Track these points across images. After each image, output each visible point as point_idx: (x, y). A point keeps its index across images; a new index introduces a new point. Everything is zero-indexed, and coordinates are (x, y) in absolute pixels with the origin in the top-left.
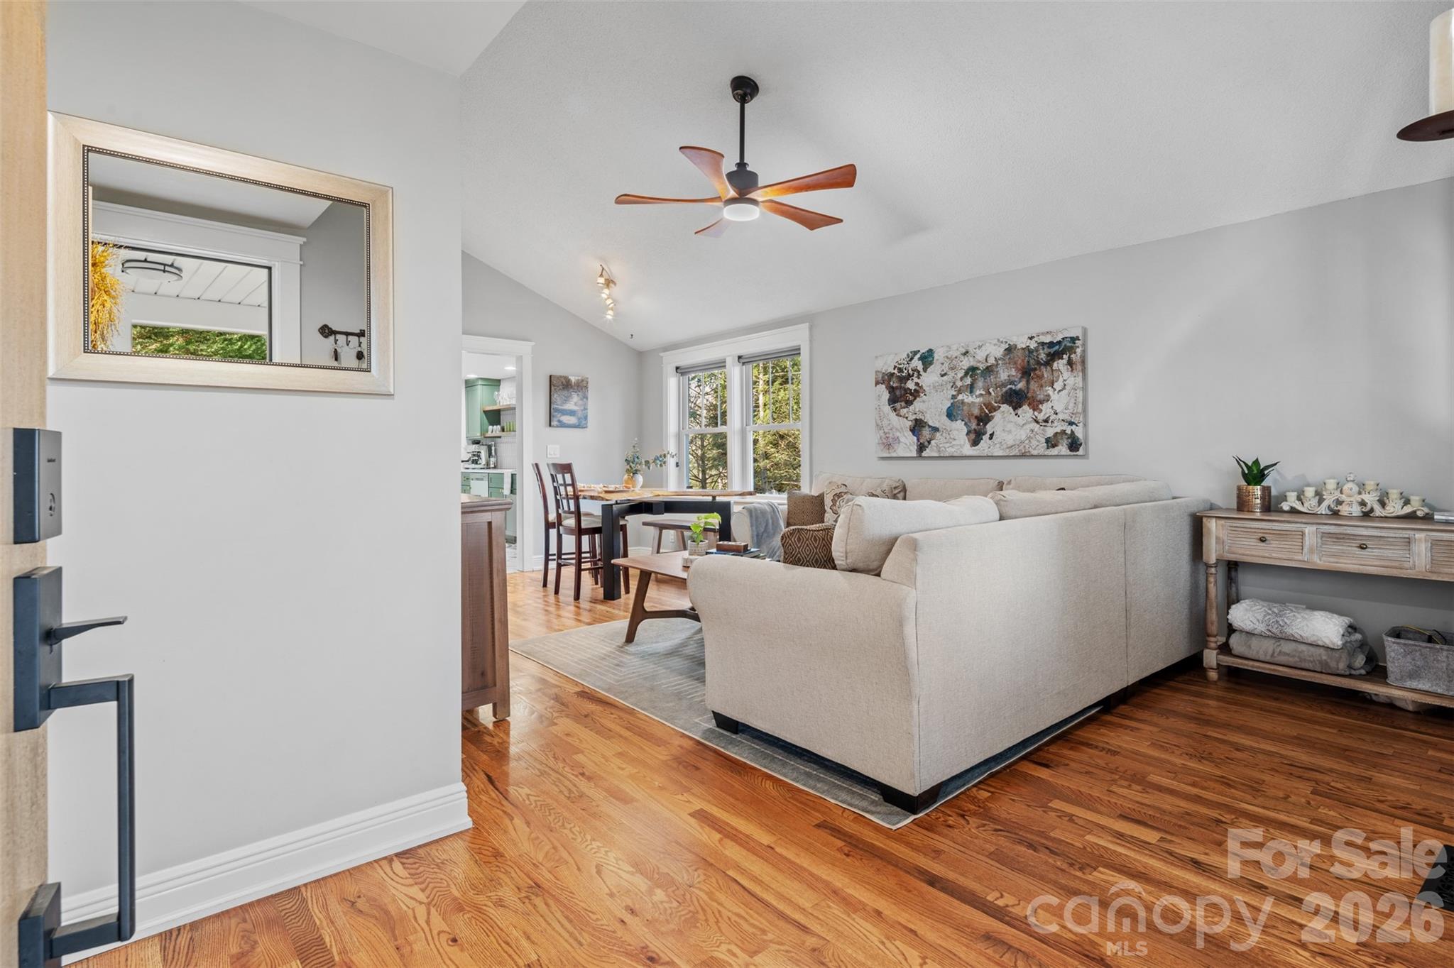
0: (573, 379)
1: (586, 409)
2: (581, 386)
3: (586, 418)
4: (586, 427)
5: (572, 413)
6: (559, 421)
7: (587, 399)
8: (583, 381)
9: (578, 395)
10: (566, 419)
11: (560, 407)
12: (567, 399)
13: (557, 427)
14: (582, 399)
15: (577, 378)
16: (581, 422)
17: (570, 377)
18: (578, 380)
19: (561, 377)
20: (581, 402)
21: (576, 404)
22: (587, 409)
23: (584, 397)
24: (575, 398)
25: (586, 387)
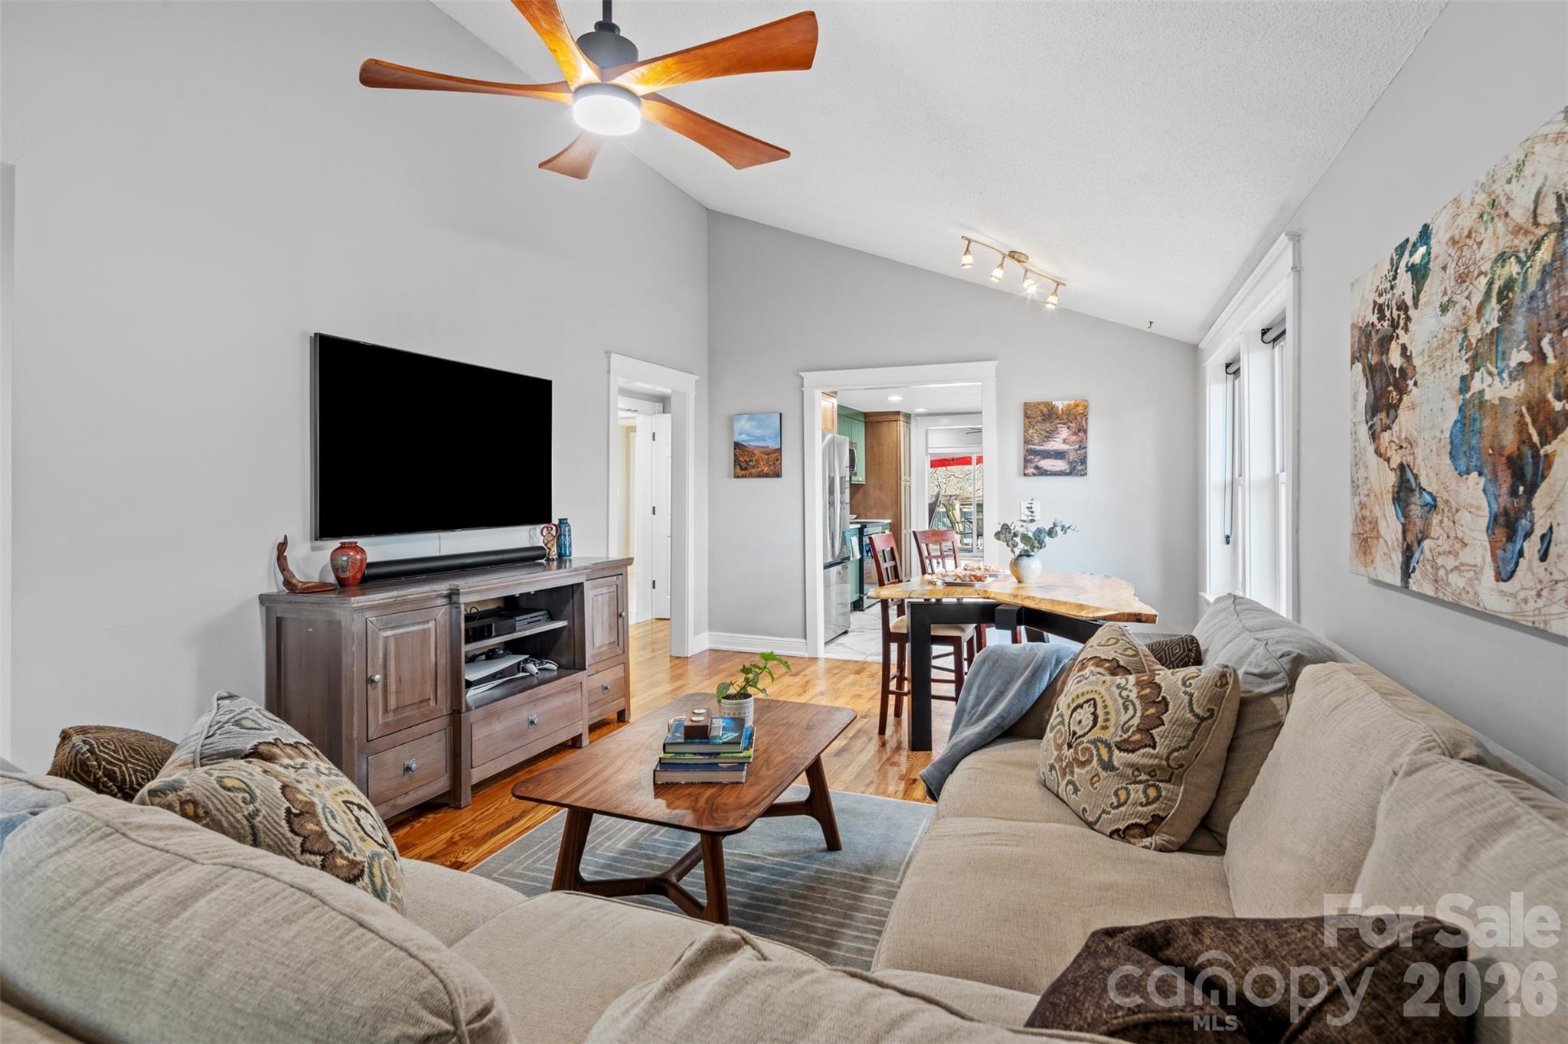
0: (1060, 405)
1: (1083, 447)
2: (1076, 418)
3: (1083, 461)
4: (1085, 474)
5: (1059, 455)
6: (1037, 468)
7: (1085, 432)
8: (1077, 406)
9: (1068, 428)
10: (1046, 464)
11: (1038, 448)
12: (1049, 435)
13: (1034, 475)
14: (1075, 434)
15: (1067, 402)
16: (1075, 467)
17: (1054, 403)
18: (1069, 405)
19: (1039, 403)
20: (1074, 438)
21: (1065, 441)
22: (1085, 448)
23: (1079, 430)
24: (1064, 432)
25: (1085, 415)
